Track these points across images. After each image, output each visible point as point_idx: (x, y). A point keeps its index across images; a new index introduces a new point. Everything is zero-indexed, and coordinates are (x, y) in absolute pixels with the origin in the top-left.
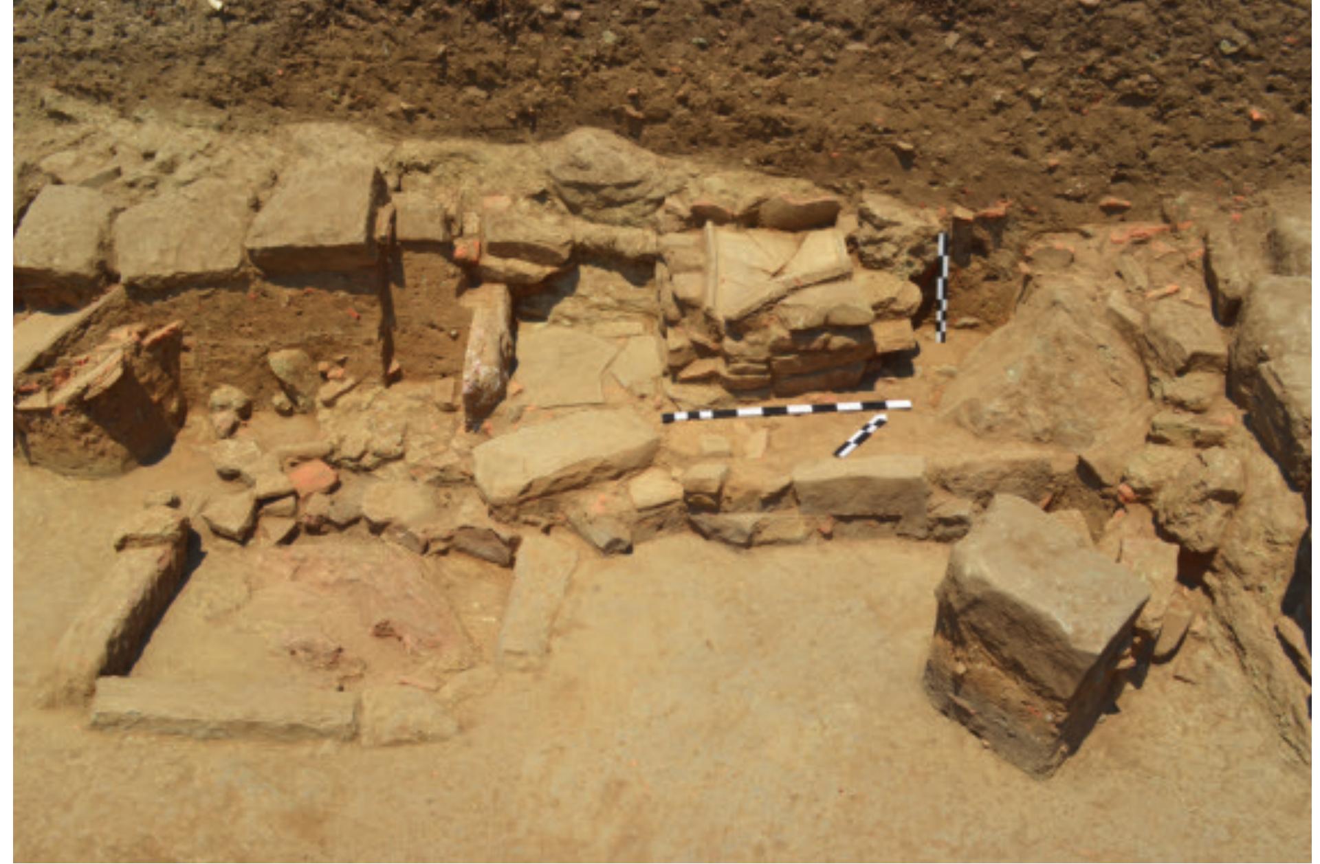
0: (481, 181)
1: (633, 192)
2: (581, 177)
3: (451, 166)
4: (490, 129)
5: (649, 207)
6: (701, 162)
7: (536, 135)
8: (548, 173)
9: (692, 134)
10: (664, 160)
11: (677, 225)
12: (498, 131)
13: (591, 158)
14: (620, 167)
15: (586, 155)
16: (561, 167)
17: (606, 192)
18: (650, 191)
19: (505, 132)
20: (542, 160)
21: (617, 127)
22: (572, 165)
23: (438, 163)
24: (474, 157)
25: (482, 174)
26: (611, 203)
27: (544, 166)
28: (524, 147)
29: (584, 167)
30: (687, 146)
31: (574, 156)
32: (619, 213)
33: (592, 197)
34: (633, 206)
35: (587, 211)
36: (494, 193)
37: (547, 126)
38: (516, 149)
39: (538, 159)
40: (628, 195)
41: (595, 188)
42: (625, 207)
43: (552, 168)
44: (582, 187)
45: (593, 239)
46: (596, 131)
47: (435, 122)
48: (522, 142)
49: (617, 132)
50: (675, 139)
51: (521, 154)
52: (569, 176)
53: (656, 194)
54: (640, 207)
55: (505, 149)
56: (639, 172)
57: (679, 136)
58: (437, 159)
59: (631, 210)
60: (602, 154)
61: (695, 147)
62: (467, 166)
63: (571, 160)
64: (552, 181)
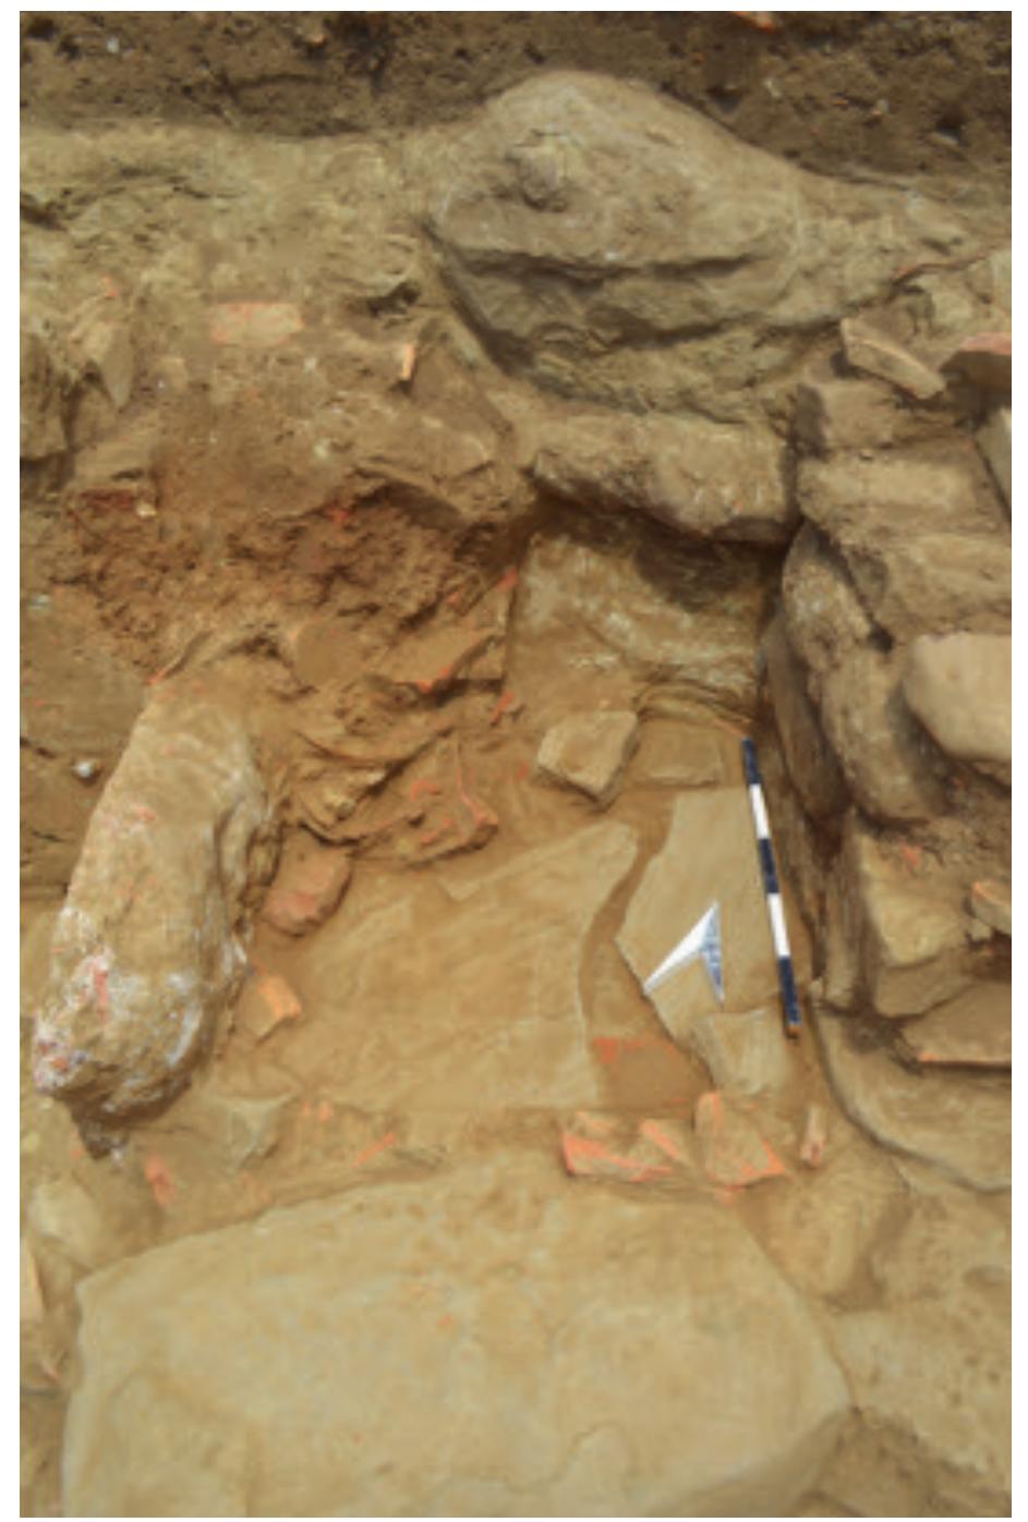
0: (211, 255)
1: (721, 294)
2: (539, 237)
3: (126, 209)
4: (245, 84)
5: (770, 355)
6: (963, 201)
7: (397, 102)
8: (426, 229)
9: (949, 91)
10: (829, 188)
11: (886, 423)
12: (272, 90)
13: (578, 170)
14: (677, 203)
15: (556, 158)
16: (468, 206)
17: (620, 294)
18: (783, 295)
19: (293, 91)
20: (407, 185)
21: (669, 64)
22: (503, 195)
23: (84, 201)
24: (196, 181)
25: (218, 232)
26: (635, 333)
27: (415, 202)
28: (347, 145)
29: (545, 200)
30: (922, 136)
31: (512, 161)
32: (663, 370)
33: (577, 313)
34: (715, 346)
35: (550, 362)
36: (247, 292)
37: (428, 69)
38: (324, 152)
39: (395, 180)
40: (699, 306)
41: (583, 277)
42: (688, 348)
43: (440, 210)
44: (536, 272)
45: (568, 457)
46: (598, 83)
47: (82, 67)
48: (345, 127)
49: (668, 88)
50: (881, 108)
51: (344, 166)
52: (491, 235)
53: (804, 305)
54: (740, 351)
55: (293, 154)
56: (747, 225)
57: (897, 98)
58: (80, 186)
59: (705, 363)
60: (614, 153)
61: (948, 141)
62: (171, 208)
63: (507, 177)
64: (437, 257)
